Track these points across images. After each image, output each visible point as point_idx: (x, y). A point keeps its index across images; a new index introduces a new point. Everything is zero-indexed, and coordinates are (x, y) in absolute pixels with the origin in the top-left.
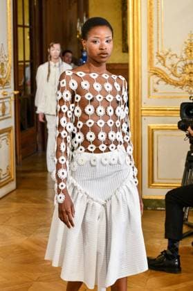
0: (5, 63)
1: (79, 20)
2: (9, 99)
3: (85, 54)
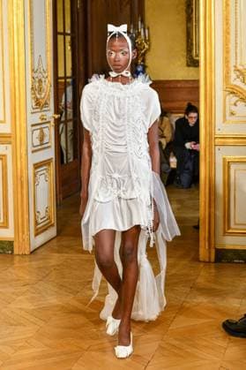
0: (43, 80)
1: (132, 26)
2: (48, 125)
3: (140, 68)
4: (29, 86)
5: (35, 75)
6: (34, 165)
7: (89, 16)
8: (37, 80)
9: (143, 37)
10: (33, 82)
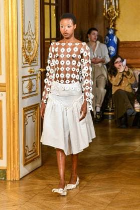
0: (32, 41)
2: (35, 77)
3: (111, 32)
4: (21, 46)
5: (26, 37)
6: (24, 109)
8: (27, 41)
9: (114, 7)
10: (23, 43)
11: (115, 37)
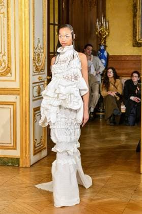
0: (41, 54)
1: (98, 20)
2: (43, 83)
3: (102, 48)
4: (32, 58)
5: (36, 51)
6: (34, 109)
7: (70, 13)
8: (37, 54)
9: (104, 27)
10: (34, 56)
11: (105, 52)
